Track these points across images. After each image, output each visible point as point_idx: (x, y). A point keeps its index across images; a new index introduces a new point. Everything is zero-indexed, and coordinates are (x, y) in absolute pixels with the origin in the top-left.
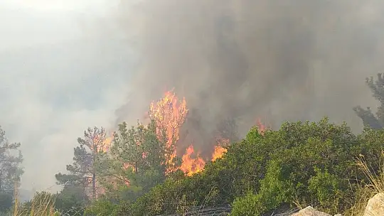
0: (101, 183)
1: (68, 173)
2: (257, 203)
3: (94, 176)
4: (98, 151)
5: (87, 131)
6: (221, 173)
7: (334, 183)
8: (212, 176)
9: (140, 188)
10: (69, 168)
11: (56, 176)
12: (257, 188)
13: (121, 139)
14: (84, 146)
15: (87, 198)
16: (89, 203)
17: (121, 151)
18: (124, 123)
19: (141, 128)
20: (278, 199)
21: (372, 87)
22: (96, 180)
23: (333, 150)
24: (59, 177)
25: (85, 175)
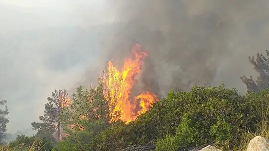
0: (64, 129)
1: (41, 122)
2: (173, 143)
3: (59, 124)
4: (62, 106)
5: (54, 92)
6: (149, 122)
7: (228, 129)
8: (142, 124)
9: (92, 132)
10: (41, 118)
11: (32, 123)
12: (173, 132)
13: (78, 98)
14: (52, 103)
15: (54, 139)
16: (56, 143)
17: (78, 106)
18: (81, 86)
19: (92, 91)
20: (188, 140)
21: (254, 63)
22: (60, 127)
23: (227, 107)
24: (34, 124)
25: (53, 123)
